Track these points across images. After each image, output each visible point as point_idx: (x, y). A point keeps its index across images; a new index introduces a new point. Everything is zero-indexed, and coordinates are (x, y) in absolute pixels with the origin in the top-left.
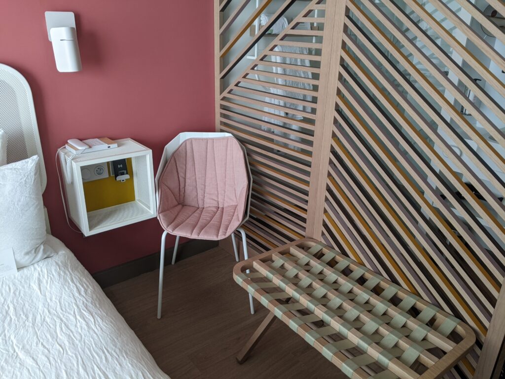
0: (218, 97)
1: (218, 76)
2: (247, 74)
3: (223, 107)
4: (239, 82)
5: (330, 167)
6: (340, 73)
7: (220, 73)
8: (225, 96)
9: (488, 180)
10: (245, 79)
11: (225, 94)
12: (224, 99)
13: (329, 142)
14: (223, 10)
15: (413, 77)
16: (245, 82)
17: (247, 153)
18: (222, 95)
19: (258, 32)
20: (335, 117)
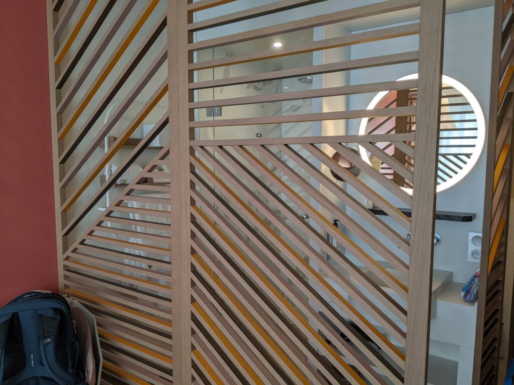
0: (60, 256)
1: (60, 233)
2: (93, 231)
3: (67, 269)
4: (84, 240)
5: (193, 339)
6: (192, 231)
7: (62, 230)
8: (69, 255)
9: (380, 325)
10: (91, 237)
11: (69, 253)
12: (67, 258)
13: (188, 308)
14: (63, 162)
15: (283, 214)
16: (90, 240)
17: (97, 323)
18: (65, 254)
19: (109, 178)
20: (191, 279)
